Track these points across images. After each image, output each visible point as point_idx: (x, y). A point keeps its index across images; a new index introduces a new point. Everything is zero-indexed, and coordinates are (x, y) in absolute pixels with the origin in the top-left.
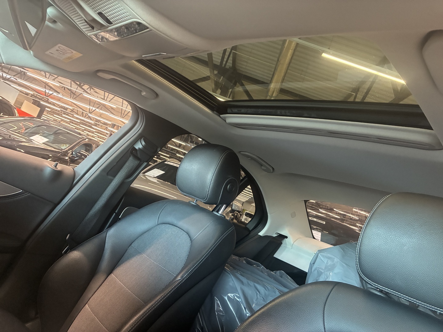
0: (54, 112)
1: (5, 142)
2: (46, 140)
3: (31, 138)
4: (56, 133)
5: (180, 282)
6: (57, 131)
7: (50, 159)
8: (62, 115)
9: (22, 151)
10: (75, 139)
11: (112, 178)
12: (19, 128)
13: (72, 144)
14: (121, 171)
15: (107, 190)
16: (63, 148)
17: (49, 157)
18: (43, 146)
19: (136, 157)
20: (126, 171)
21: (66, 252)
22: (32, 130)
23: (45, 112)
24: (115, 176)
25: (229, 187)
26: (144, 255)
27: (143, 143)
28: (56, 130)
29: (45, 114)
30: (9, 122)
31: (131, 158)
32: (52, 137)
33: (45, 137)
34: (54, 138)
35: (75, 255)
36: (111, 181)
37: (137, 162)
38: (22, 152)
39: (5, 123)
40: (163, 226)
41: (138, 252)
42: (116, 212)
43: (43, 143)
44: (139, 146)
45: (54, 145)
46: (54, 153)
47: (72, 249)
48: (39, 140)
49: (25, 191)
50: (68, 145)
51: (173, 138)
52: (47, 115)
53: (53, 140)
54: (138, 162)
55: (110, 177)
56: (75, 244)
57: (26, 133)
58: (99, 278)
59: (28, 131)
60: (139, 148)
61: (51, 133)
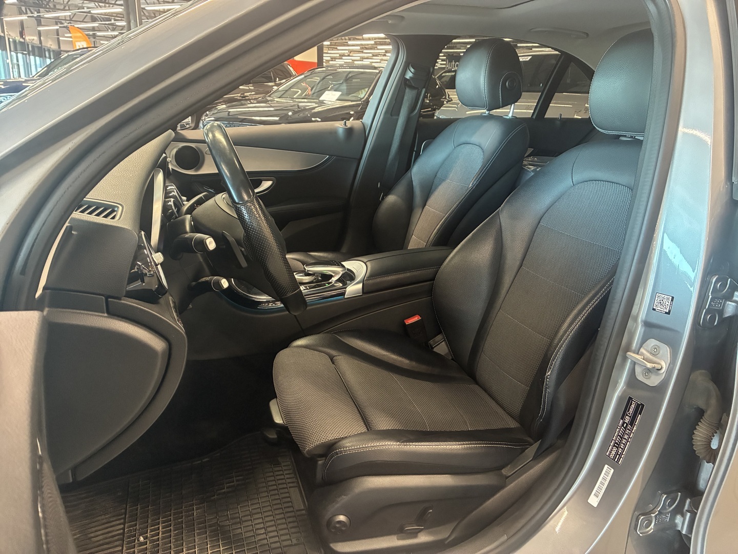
0: (336, 43)
1: (296, 116)
2: (338, 94)
3: (321, 99)
4: (348, 79)
5: (472, 188)
6: (348, 75)
7: (352, 118)
8: (347, 42)
9: (318, 119)
10: (372, 76)
11: (397, 117)
12: (304, 90)
13: (370, 86)
14: (402, 107)
15: (396, 130)
16: (362, 96)
17: (351, 116)
18: (339, 104)
19: (411, 87)
20: (407, 106)
21: (383, 199)
22: (318, 87)
23: (324, 49)
24: (398, 115)
25: (508, 84)
26: (448, 181)
27: (412, 70)
28: (346, 74)
29: (326, 51)
30: (290, 88)
31: (407, 90)
32: (344, 87)
33: (335, 90)
34: (347, 86)
35: (391, 199)
36: (397, 120)
37: (414, 92)
38: (318, 121)
39: (287, 91)
40: (459, 148)
41: (442, 180)
42: (415, 149)
43: (337, 100)
44: (409, 75)
45: (350, 97)
46: (354, 108)
47: (386, 195)
48: (331, 98)
49: (331, 156)
50: (367, 90)
51: (443, 49)
52: (329, 52)
53: (347, 89)
54: (417, 90)
55: (395, 117)
56: (388, 191)
57: (314, 94)
58: (417, 212)
59: (315, 90)
60: (410, 77)
61: (341, 82)
